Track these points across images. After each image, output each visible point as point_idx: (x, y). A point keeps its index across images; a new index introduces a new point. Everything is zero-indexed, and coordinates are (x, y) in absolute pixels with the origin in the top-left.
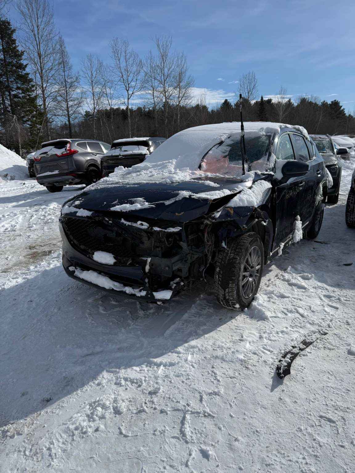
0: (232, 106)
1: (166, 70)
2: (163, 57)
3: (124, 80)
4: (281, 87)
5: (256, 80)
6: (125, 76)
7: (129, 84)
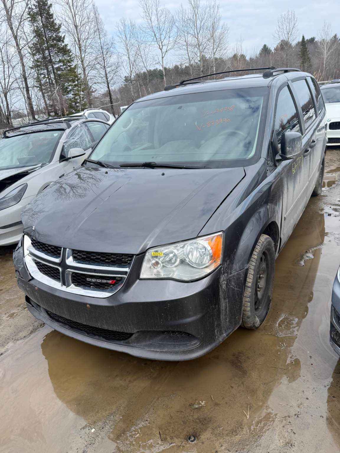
0: (271, 51)
1: (198, 22)
3: (156, 38)
4: (325, 23)
5: (295, 20)
6: (157, 35)
7: (162, 43)
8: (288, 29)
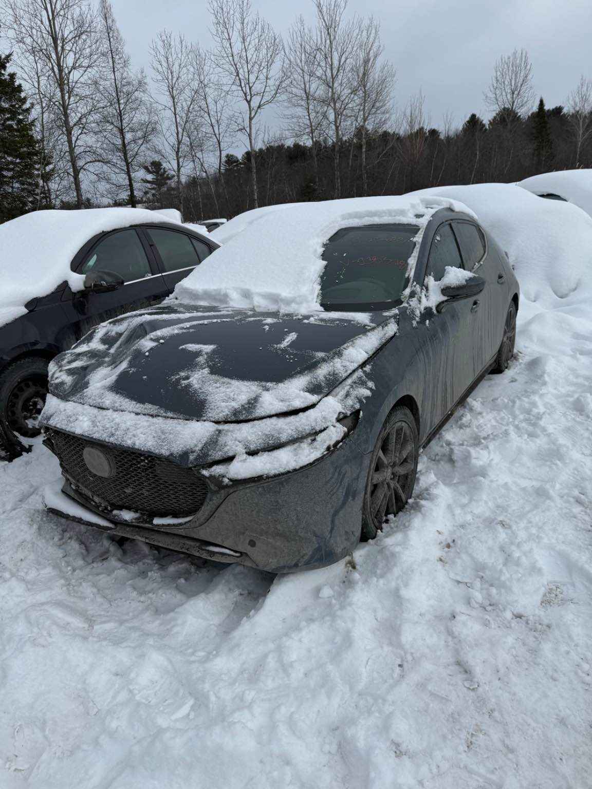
0: (484, 125)
1: (336, 56)
2: (330, 28)
3: (240, 79)
4: (582, 79)
5: (528, 67)
6: (241, 72)
7: (250, 88)
8: (513, 84)
